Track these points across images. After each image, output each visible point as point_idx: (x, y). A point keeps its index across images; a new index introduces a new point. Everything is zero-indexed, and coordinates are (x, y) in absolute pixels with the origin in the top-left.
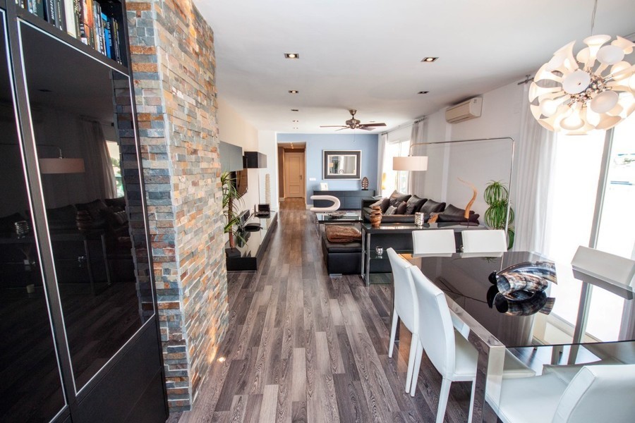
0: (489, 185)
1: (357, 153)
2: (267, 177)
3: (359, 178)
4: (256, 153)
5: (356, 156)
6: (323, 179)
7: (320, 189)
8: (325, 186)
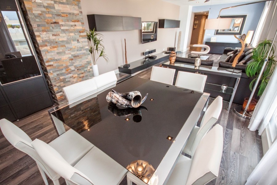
1: (244, 17)
2: (180, 33)
3: (241, 34)
4: (164, 20)
5: (243, 18)
6: (214, 35)
7: (210, 41)
8: (214, 39)
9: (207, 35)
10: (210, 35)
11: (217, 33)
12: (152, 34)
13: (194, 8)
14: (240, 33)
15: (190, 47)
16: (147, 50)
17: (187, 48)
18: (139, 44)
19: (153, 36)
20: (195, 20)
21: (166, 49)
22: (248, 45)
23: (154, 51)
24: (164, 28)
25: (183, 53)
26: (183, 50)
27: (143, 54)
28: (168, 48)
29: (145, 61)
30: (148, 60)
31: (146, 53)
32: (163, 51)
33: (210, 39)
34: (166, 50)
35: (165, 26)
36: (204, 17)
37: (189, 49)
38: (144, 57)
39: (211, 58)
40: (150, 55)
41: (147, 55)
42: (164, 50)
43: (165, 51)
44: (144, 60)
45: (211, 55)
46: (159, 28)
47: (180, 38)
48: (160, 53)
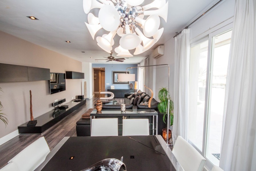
0: (161, 89)
1: (128, 73)
2: (85, 83)
4: (71, 72)
6: (112, 84)
7: (111, 89)
8: (113, 87)
9: (107, 84)
10: (109, 84)
11: (114, 83)
12: (55, 84)
13: (93, 65)
14: (128, 83)
15: (95, 94)
16: (56, 101)
17: (93, 95)
18: (47, 94)
19: (56, 86)
20: (95, 73)
21: (74, 98)
23: (64, 100)
24: (71, 78)
27: (52, 105)
28: (76, 97)
30: (58, 111)
31: (56, 104)
32: (72, 100)
33: (110, 87)
35: (73, 77)
36: (100, 71)
37: (94, 96)
38: (53, 108)
40: (60, 105)
41: (56, 107)
43: (74, 100)
44: (54, 111)
46: (66, 79)
47: (86, 87)
48: (69, 101)
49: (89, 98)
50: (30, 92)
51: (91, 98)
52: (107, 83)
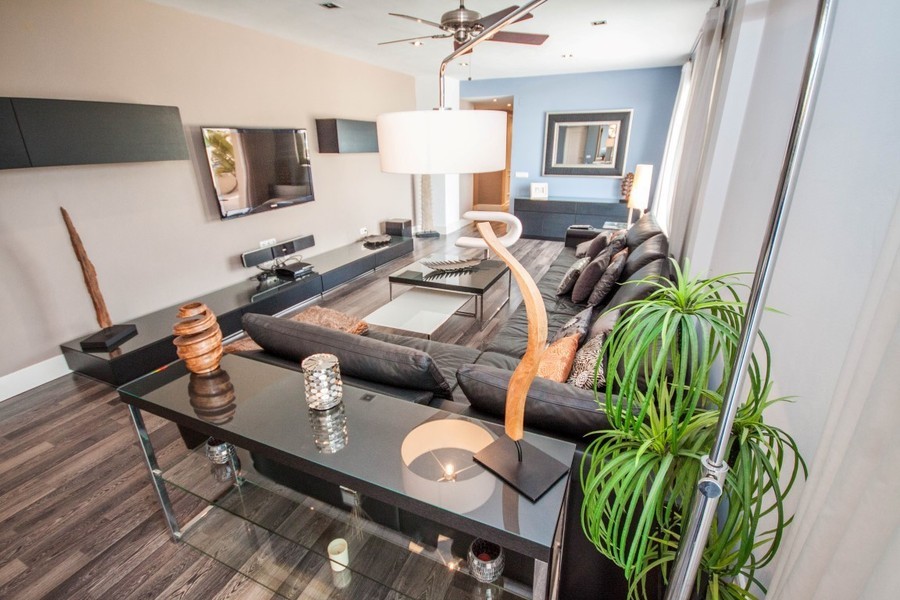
1: (623, 117)
3: (620, 175)
4: (333, 122)
5: (619, 123)
6: (541, 175)
7: (530, 196)
8: (540, 192)
9: (519, 175)
10: (526, 175)
11: (549, 171)
14: (617, 171)
16: (267, 244)
21: (374, 231)
22: (641, 216)
23: (309, 242)
24: (337, 151)
25: (448, 239)
26: (445, 228)
28: (381, 224)
29: (259, 289)
30: (275, 284)
32: (359, 238)
33: (527, 190)
34: (376, 231)
35: (342, 143)
38: (253, 271)
39: (534, 258)
40: (288, 260)
41: (269, 265)
42: (363, 233)
43: (366, 239)
44: (256, 283)
45: (536, 246)
46: (321, 150)
47: (429, 186)
48: (345, 244)
49: (441, 233)
50: (64, 213)
51: (448, 232)
52: (520, 171)
